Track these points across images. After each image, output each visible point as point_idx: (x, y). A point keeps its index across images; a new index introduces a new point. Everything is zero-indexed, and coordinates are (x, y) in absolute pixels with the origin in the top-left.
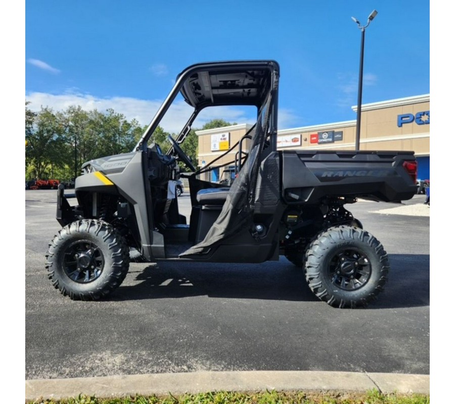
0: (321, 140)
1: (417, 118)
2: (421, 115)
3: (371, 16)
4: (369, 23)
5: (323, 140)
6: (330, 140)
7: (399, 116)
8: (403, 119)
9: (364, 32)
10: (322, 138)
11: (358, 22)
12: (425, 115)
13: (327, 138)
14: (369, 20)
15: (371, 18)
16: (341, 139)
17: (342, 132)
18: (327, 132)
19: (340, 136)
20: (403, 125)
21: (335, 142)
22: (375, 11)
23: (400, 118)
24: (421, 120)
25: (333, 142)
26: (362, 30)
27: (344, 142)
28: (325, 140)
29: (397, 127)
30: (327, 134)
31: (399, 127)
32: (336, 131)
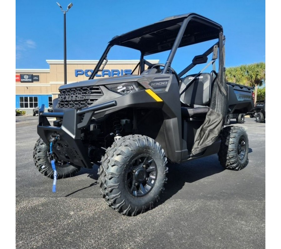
0: (23, 80)
1: (86, 73)
2: (87, 71)
3: (69, 6)
4: (68, 10)
5: (25, 80)
6: (30, 80)
7: (75, 70)
8: (78, 72)
9: (65, 15)
10: (24, 79)
11: (61, 7)
12: (90, 72)
13: (28, 79)
14: (68, 8)
15: (69, 7)
16: (38, 80)
17: (39, 76)
18: (27, 75)
19: (37, 78)
20: (78, 76)
21: (34, 82)
22: (72, 4)
23: (77, 72)
24: (87, 74)
25: (32, 82)
26: (64, 13)
27: (41, 83)
28: (26, 80)
29: (75, 76)
30: (27, 76)
31: (76, 76)
32: (34, 74)
